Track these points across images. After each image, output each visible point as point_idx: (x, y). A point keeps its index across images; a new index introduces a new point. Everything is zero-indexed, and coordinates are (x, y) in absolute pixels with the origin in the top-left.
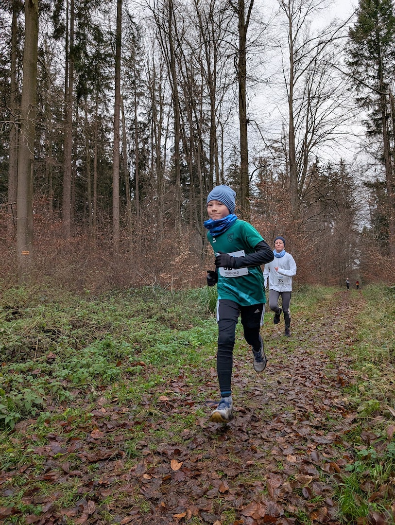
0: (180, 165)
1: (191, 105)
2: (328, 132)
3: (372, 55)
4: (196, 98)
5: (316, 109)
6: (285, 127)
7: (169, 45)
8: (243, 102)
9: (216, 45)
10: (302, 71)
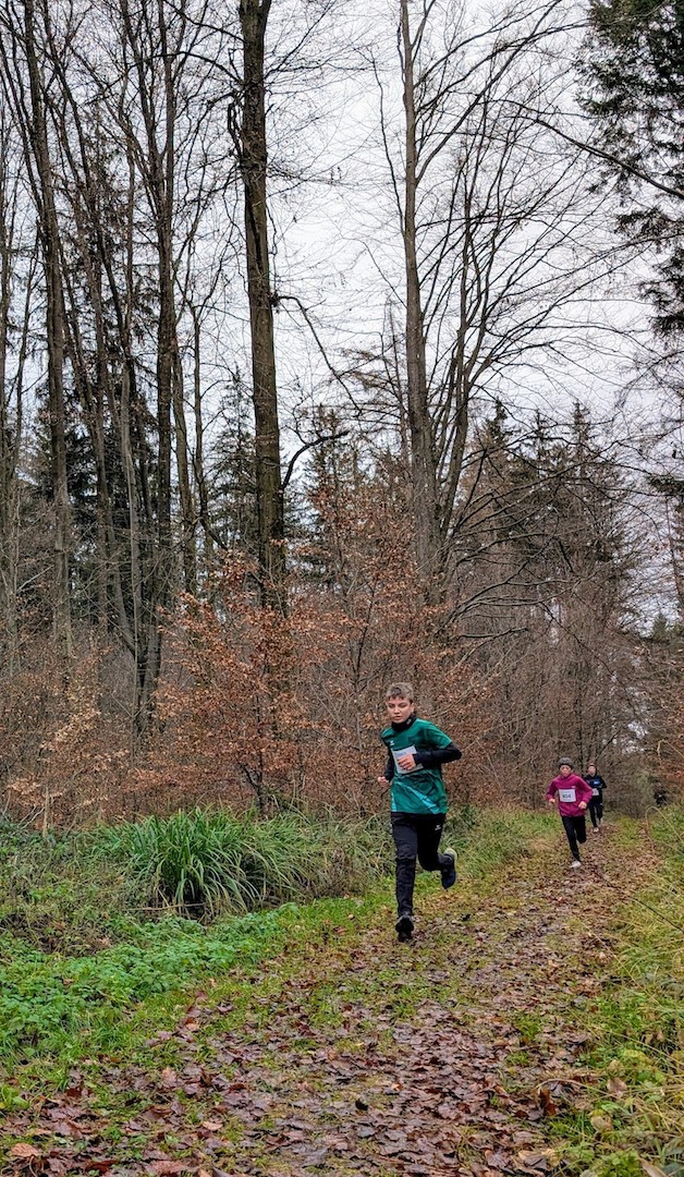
0: (66, 438)
1: (100, 253)
2: (531, 323)
3: (665, 80)
4: (112, 231)
5: (492, 254)
6: (394, 309)
7: (27, 72)
8: (257, 241)
9: (173, 66)
10: (443, 137)
